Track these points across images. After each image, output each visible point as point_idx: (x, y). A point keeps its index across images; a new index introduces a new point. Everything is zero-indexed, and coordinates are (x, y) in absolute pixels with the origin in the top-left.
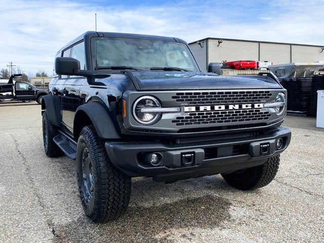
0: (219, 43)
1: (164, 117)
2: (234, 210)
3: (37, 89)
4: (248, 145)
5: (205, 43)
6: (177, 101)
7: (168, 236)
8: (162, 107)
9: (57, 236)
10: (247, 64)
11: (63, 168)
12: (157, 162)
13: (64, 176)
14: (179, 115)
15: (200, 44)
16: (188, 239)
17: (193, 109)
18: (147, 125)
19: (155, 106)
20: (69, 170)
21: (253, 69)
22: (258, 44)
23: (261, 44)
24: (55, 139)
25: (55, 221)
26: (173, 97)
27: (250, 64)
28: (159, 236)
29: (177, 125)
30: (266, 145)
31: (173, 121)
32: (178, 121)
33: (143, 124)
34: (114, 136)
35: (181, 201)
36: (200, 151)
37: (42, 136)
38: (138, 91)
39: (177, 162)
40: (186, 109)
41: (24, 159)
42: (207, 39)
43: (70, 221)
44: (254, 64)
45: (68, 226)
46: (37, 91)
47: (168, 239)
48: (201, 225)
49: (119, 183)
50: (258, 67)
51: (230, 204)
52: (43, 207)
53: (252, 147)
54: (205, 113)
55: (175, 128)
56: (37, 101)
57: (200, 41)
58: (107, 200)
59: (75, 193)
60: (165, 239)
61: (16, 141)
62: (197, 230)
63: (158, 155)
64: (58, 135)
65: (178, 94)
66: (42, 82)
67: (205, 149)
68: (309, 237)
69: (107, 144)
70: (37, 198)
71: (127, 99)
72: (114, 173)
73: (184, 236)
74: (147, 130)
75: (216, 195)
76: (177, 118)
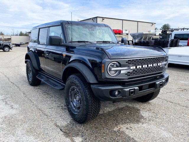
0: (103, 19)
1: (122, 72)
2: (143, 113)
3: (3, 43)
4: (155, 83)
5: (96, 19)
6: (128, 64)
7: (120, 129)
8: (121, 67)
9: (64, 132)
10: (117, 31)
11: (44, 92)
12: (118, 95)
13: (47, 97)
14: (128, 71)
15: (93, 20)
16: (130, 130)
17: (134, 67)
18: (113, 76)
19: (117, 66)
20: (48, 94)
21: (120, 34)
22: (122, 21)
23: (123, 21)
24: (38, 76)
25: (59, 124)
26: (127, 62)
27: (119, 31)
28: (116, 129)
29: (128, 76)
30: (162, 83)
31: (126, 74)
32: (128, 74)
33: (112, 76)
34: (95, 81)
35: (116, 109)
36: (137, 88)
37: (26, 74)
38: (110, 59)
39: (127, 94)
40: (132, 68)
41: (18, 87)
42: (97, 17)
43: (66, 123)
44: (120, 31)
45: (67, 126)
46: (3, 44)
47: (121, 130)
48: (132, 122)
49: (96, 104)
50: (122, 33)
51: (139, 110)
52: (47, 116)
53: (156, 84)
54: (139, 69)
55: (126, 77)
56: (3, 50)
57: (93, 18)
58: (91, 114)
59: (59, 107)
60: (119, 130)
61: (6, 76)
62: (132, 125)
63: (118, 91)
64: (39, 74)
65: (129, 60)
66: (2, 38)
67: (139, 87)
68: (183, 125)
69: (92, 86)
70: (40, 111)
71: (104, 64)
72: (94, 100)
73: (127, 128)
74: (113, 79)
75: (130, 105)
76: (128, 72)
